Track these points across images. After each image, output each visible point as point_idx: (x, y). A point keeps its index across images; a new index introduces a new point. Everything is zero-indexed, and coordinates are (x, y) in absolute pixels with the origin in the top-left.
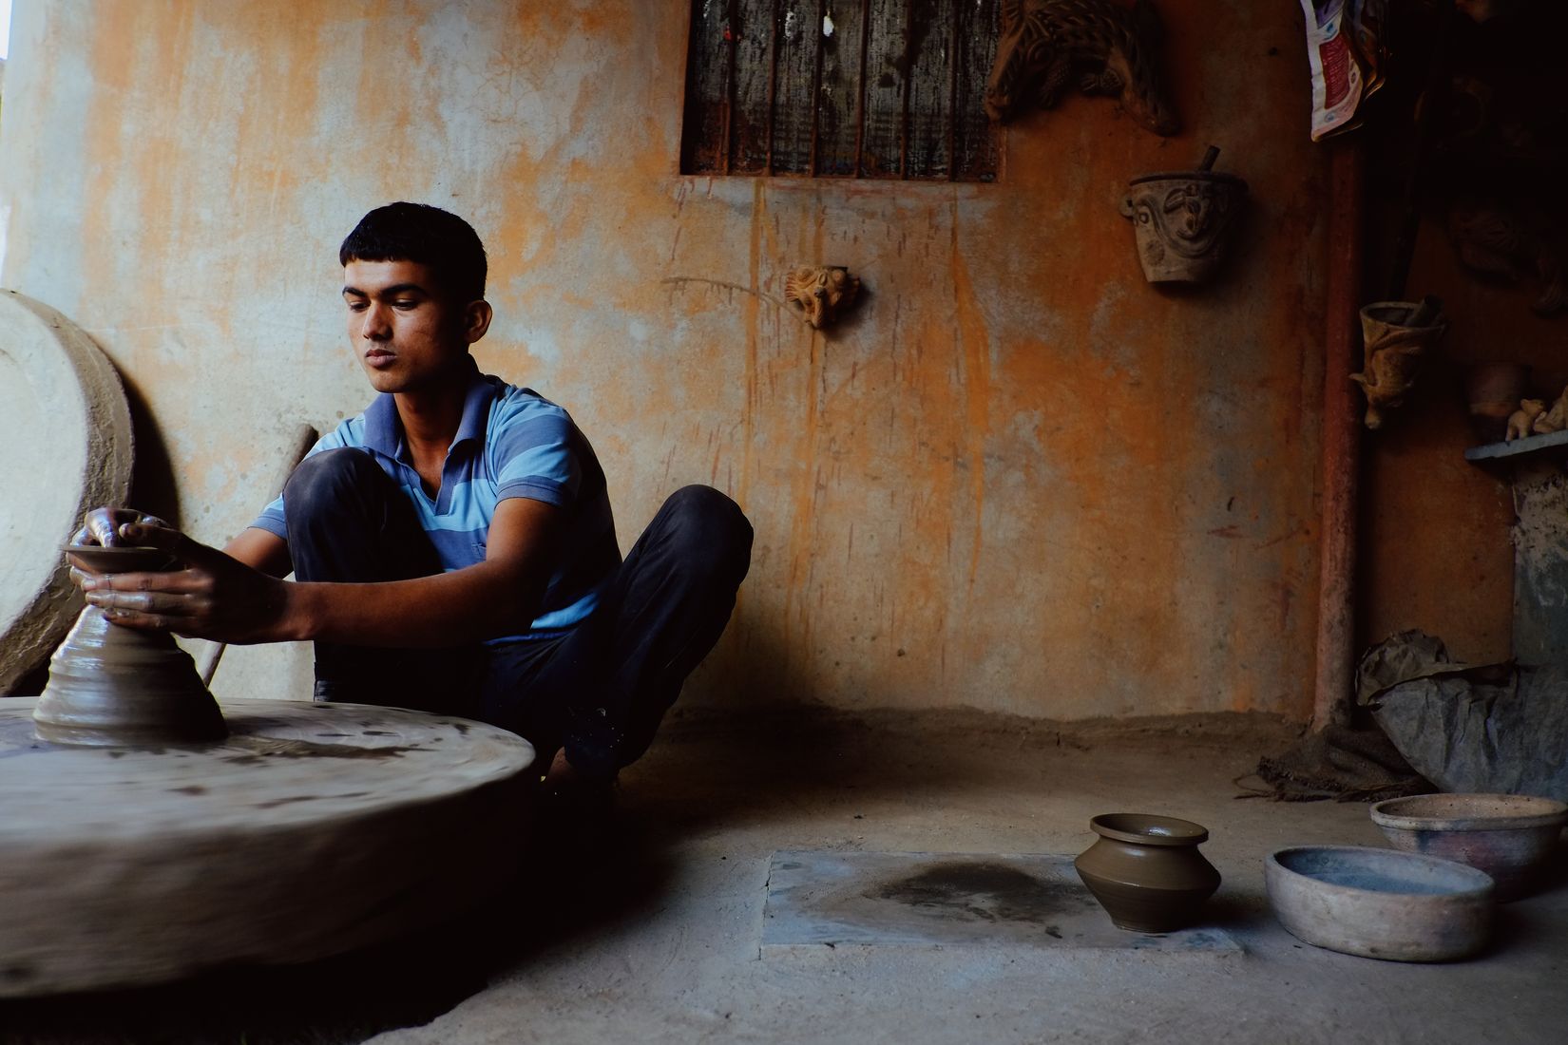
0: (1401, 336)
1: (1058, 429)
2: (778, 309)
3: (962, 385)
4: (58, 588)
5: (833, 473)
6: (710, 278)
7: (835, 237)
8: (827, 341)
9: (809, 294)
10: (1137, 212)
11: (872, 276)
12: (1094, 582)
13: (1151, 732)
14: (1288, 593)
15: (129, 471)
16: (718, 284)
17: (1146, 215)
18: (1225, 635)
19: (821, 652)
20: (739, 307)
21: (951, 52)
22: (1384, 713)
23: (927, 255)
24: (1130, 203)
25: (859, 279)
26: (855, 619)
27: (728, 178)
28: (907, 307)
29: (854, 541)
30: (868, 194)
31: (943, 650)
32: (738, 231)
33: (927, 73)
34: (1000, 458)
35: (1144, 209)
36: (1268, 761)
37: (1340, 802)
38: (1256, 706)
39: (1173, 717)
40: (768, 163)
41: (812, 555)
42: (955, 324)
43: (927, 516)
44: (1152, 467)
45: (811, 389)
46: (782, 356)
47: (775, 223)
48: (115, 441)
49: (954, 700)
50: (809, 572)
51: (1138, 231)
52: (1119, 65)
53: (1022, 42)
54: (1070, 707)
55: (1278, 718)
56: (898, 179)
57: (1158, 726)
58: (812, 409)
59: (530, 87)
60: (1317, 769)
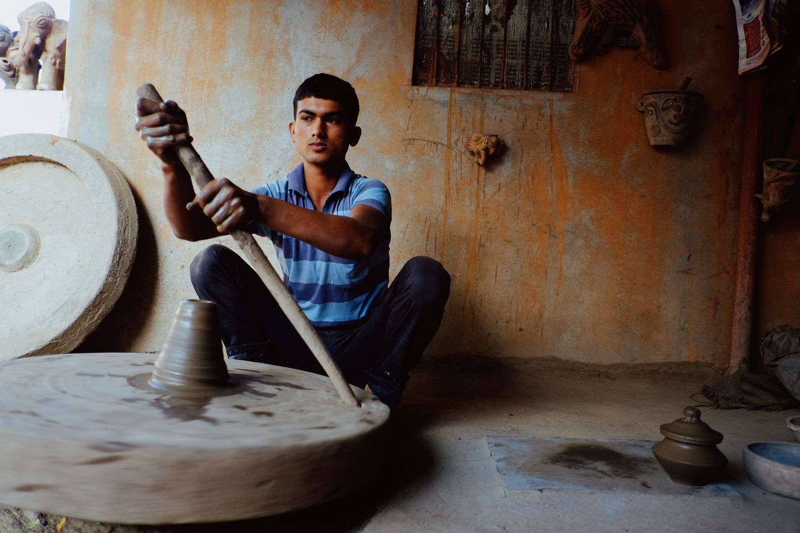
0: (785, 176)
1: (602, 218)
2: (461, 155)
3: (554, 195)
4: (105, 292)
5: (488, 239)
6: (426, 139)
7: (491, 119)
8: (486, 172)
9: (478, 148)
10: (647, 109)
11: (509, 140)
12: (619, 296)
13: (646, 371)
14: (717, 303)
15: (136, 233)
16: (431, 142)
17: (652, 111)
18: (685, 323)
19: (481, 328)
20: (441, 154)
21: (550, 25)
22: (780, 369)
23: (538, 128)
24: (642, 105)
25: (503, 141)
26: (498, 312)
27: (436, 88)
28: (527, 155)
29: (498, 272)
30: (508, 97)
31: (542, 329)
32: (441, 115)
33: (538, 35)
34: (573, 233)
35: (651, 108)
36: (708, 387)
37: (749, 410)
38: (700, 359)
39: (657, 364)
40: (456, 80)
41: (477, 280)
42: (551, 164)
43: (535, 261)
44: (649, 238)
45: (477, 196)
46: (463, 179)
47: (459, 111)
48: (130, 218)
49: (547, 354)
50: (475, 289)
51: (647, 119)
52: (639, 33)
53: (590, 21)
54: (606, 357)
55: (710, 365)
56: (522, 90)
57: (650, 368)
58: (478, 206)
59: (336, 39)
60: (733, 392)
